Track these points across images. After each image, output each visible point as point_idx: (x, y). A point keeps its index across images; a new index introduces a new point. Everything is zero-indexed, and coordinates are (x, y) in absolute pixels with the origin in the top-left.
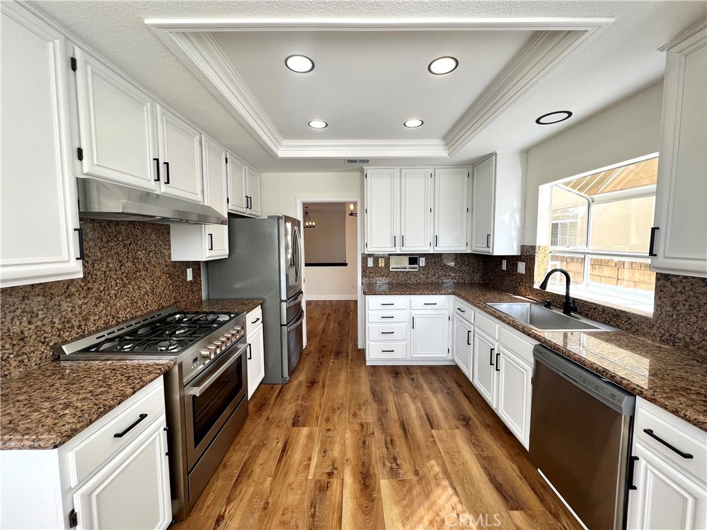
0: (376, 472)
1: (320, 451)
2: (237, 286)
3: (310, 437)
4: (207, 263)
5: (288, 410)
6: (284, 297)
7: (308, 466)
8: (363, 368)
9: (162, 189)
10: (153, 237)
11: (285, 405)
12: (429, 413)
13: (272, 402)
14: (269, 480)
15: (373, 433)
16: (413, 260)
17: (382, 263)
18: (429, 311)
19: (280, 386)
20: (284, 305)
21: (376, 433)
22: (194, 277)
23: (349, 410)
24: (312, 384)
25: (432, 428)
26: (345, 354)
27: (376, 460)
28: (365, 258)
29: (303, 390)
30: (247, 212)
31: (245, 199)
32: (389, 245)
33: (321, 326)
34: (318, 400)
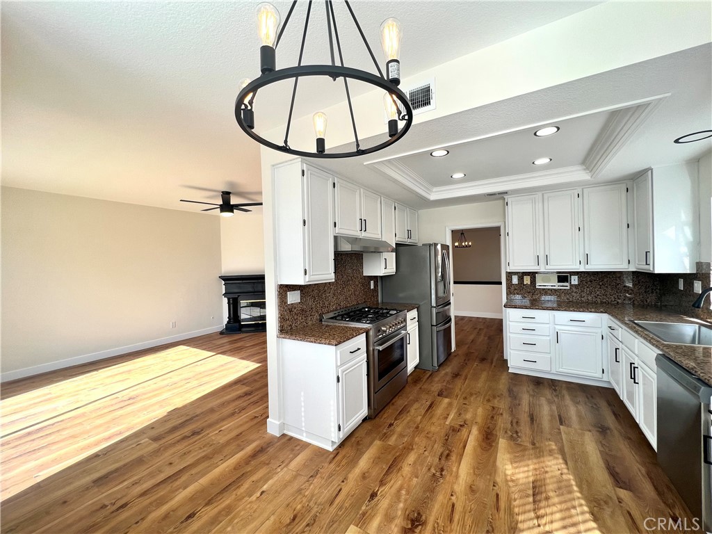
0: (498, 434)
1: (456, 413)
2: (401, 295)
3: (450, 404)
4: (381, 277)
5: (436, 387)
6: (434, 304)
7: (447, 418)
8: (505, 373)
9: (363, 235)
10: (355, 261)
11: (433, 384)
12: (563, 415)
13: (424, 380)
14: (420, 418)
15: (502, 414)
16: (563, 277)
17: (527, 280)
18: (574, 328)
19: (430, 373)
20: (434, 311)
21: (504, 415)
22: (375, 287)
23: (484, 397)
24: (456, 375)
25: (561, 424)
26: (489, 361)
27: (500, 429)
28: (510, 275)
29: (448, 378)
30: (408, 241)
31: (406, 232)
32: (533, 264)
33: (472, 337)
34: (459, 385)
